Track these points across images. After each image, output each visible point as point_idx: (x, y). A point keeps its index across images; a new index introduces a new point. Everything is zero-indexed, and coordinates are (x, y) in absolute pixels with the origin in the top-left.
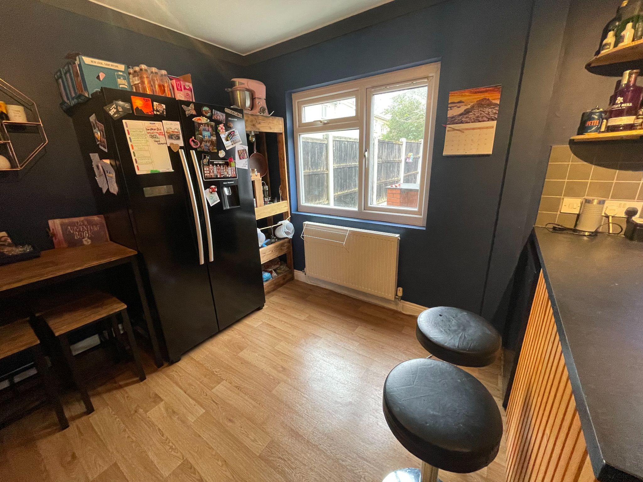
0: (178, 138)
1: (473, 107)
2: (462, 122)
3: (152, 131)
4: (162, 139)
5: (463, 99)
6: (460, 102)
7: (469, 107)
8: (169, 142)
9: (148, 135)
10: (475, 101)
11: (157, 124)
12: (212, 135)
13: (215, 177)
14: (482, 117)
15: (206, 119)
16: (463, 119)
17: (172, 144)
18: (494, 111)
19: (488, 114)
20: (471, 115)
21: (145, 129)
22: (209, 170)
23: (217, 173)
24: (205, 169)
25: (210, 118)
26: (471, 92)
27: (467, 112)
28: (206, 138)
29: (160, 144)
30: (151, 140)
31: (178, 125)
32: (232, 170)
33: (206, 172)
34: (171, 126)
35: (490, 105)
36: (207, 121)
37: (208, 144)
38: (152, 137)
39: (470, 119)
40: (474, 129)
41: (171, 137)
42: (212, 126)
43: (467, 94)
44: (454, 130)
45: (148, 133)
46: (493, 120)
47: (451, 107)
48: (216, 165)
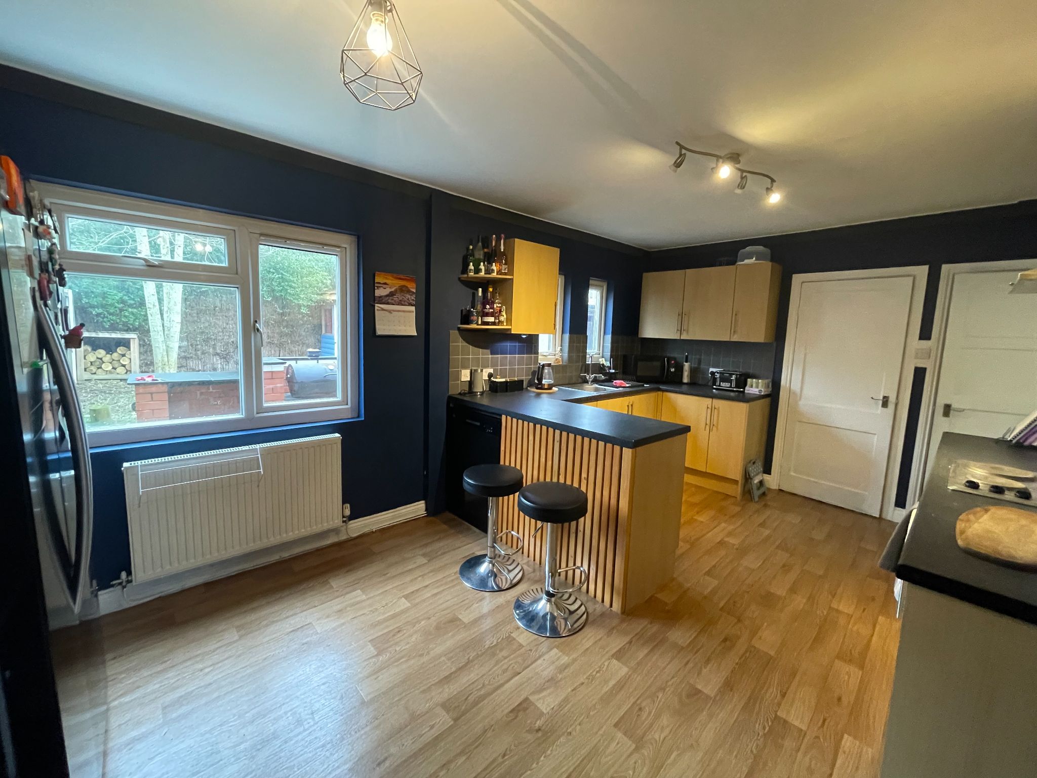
1: (396, 291)
2: (388, 303)
5: (387, 281)
6: (385, 284)
7: (393, 290)
10: (398, 285)
14: (404, 301)
16: (390, 301)
18: (413, 298)
19: (408, 299)
20: (395, 298)
26: (393, 277)
27: (391, 294)
35: (409, 291)
39: (395, 301)
40: (398, 311)
43: (391, 278)
44: (383, 310)
46: (412, 305)
47: (377, 287)
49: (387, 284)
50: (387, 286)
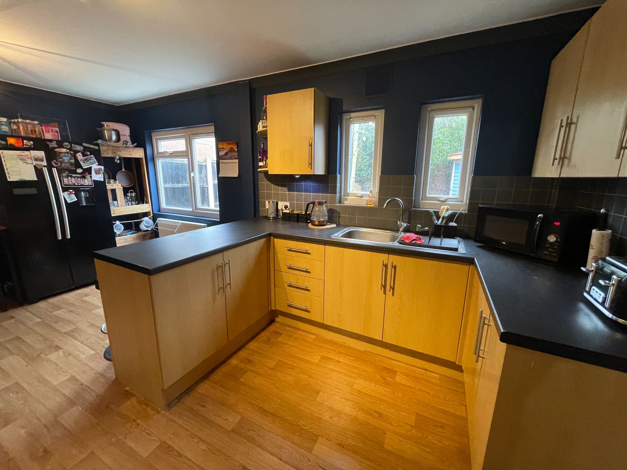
0: (42, 160)
3: (21, 157)
4: (29, 161)
5: (224, 147)
6: (223, 148)
7: (227, 151)
8: (35, 163)
9: (19, 159)
10: (229, 148)
11: (26, 153)
12: (70, 159)
13: (73, 184)
14: (233, 157)
15: (66, 149)
16: (226, 158)
17: (37, 164)
18: (236, 154)
19: (234, 155)
21: (16, 156)
22: (68, 180)
23: (75, 182)
24: (64, 179)
25: (70, 149)
26: (227, 143)
27: (226, 154)
28: (65, 161)
29: (27, 164)
30: (21, 162)
31: (42, 153)
32: (89, 181)
33: (65, 181)
34: (37, 154)
35: (234, 151)
36: (67, 151)
37: (68, 165)
38: (21, 160)
39: (228, 157)
40: (230, 163)
41: (36, 160)
42: (71, 154)
43: (225, 144)
44: (223, 163)
45: (19, 157)
46: (236, 159)
47: (220, 150)
48: (74, 177)
49: (224, 148)
50: (224, 149)
